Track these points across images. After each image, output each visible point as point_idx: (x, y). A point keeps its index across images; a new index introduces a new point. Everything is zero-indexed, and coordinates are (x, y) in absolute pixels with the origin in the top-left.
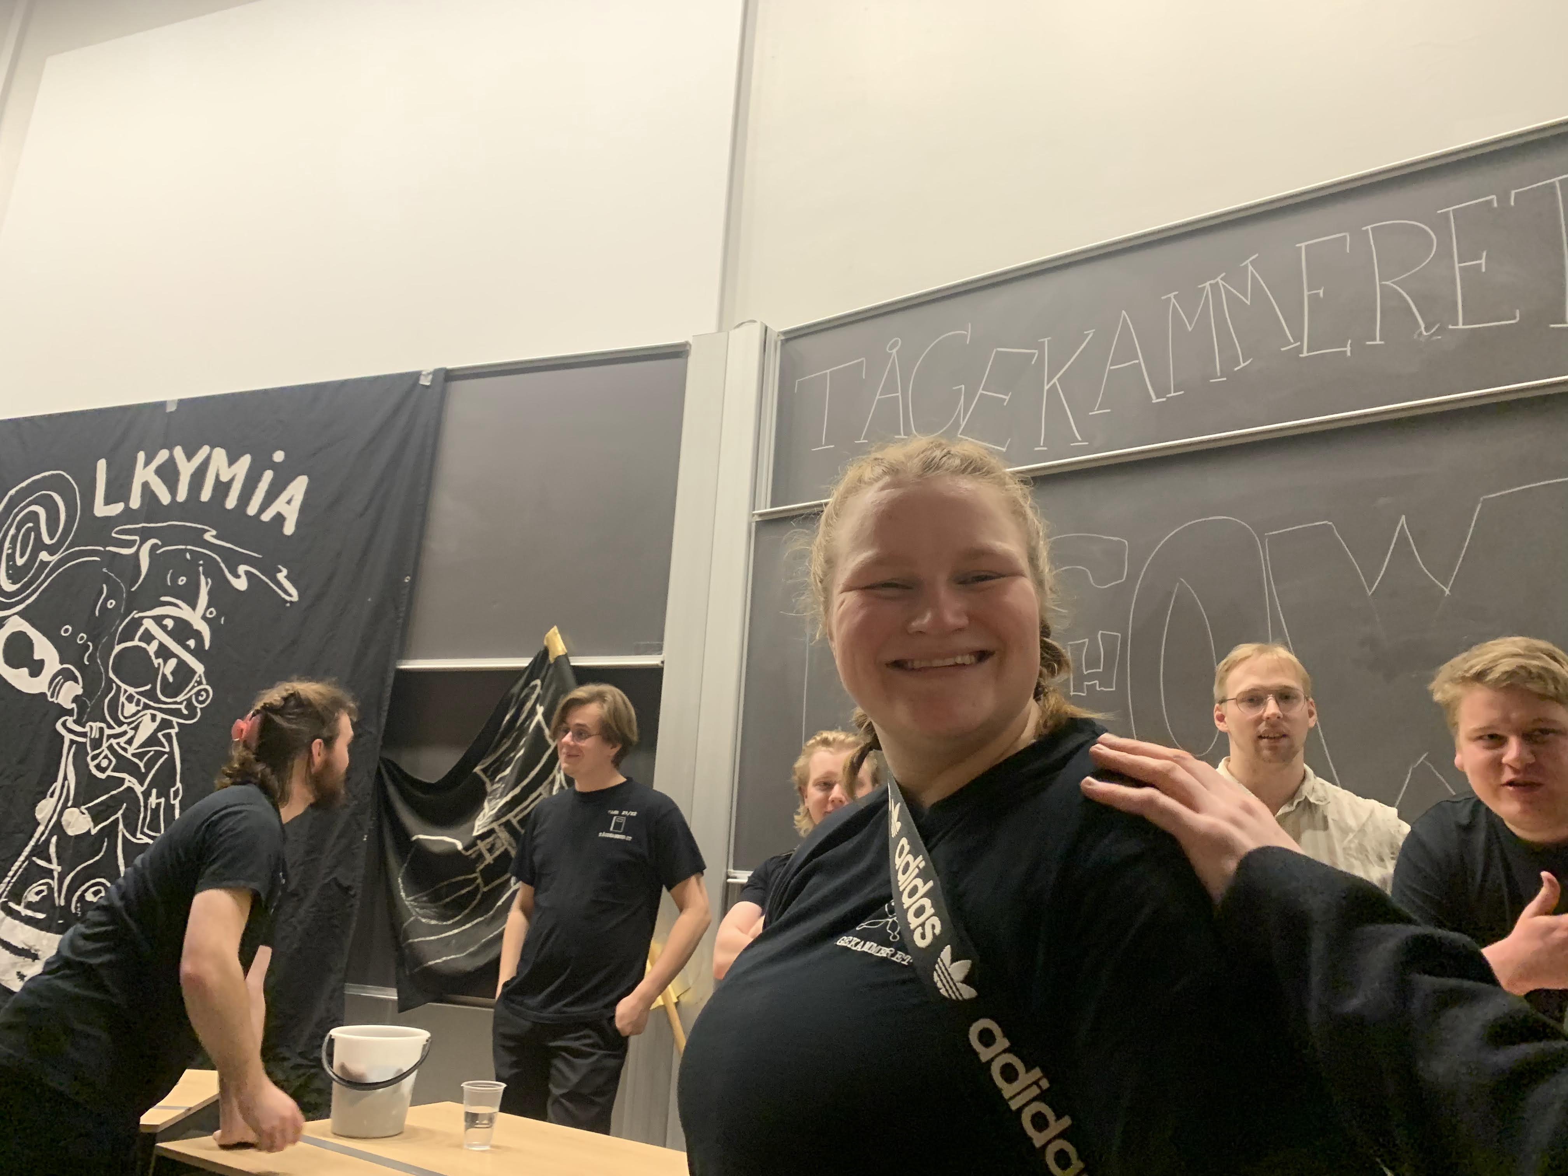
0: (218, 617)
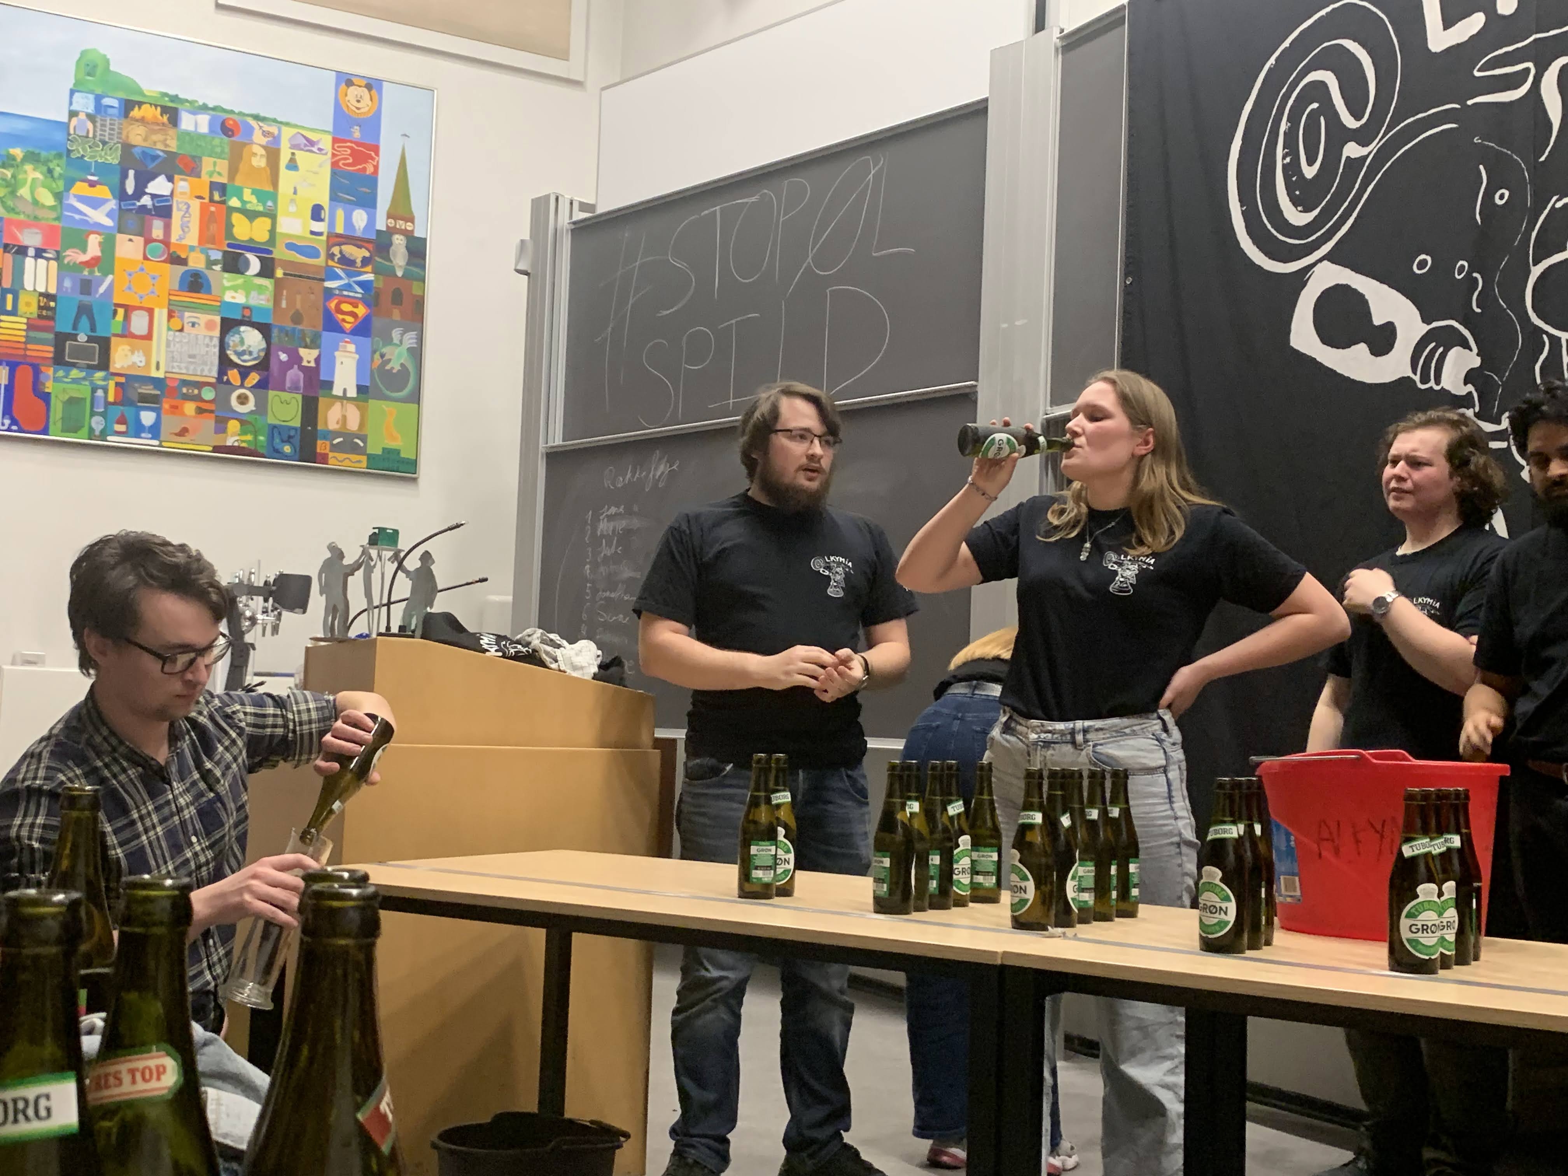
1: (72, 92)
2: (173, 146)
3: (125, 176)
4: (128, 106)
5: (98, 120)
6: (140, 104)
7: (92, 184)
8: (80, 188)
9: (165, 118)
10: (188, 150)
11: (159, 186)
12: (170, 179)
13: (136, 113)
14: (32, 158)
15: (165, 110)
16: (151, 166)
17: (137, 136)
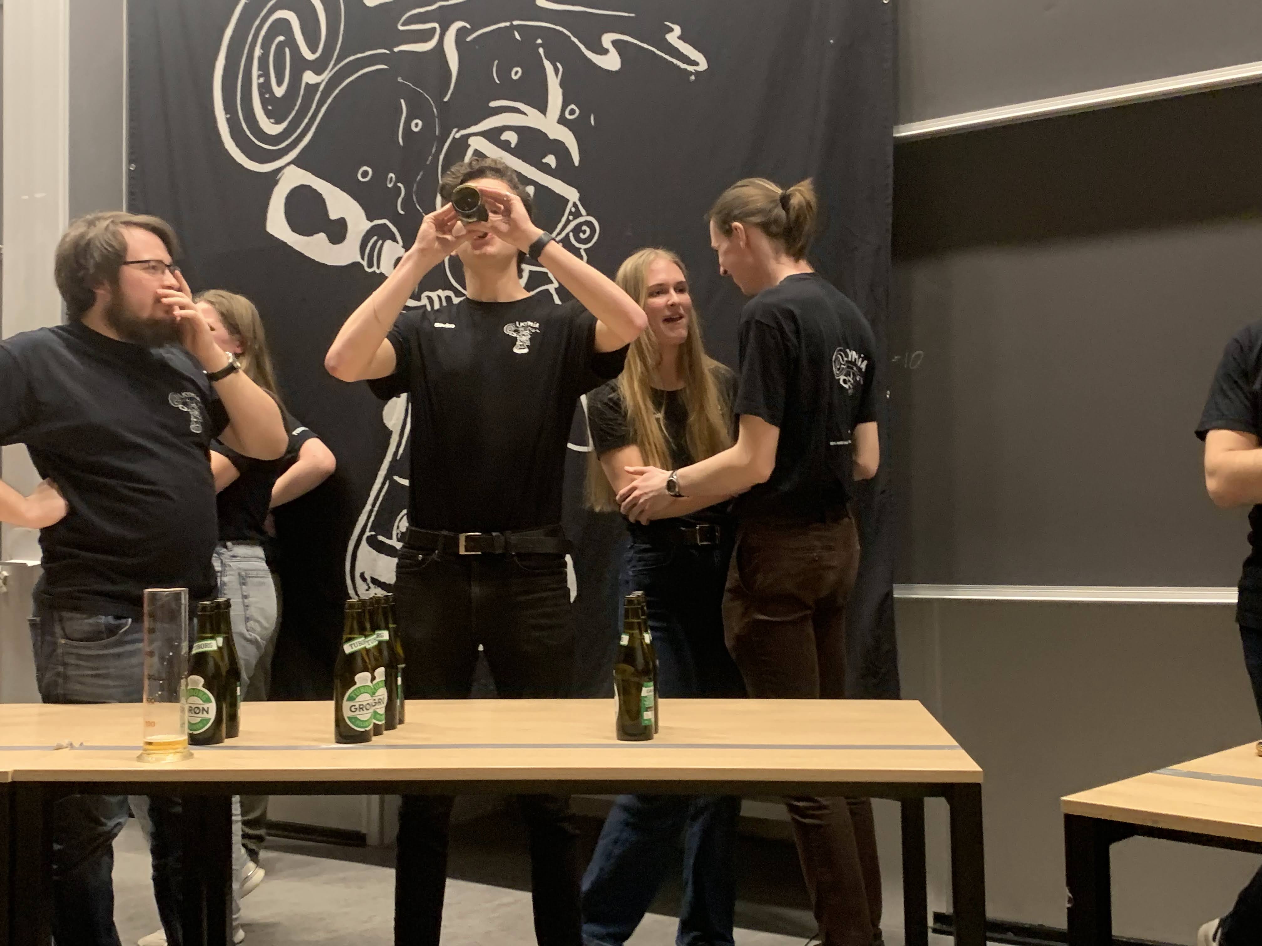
0: (584, 117)
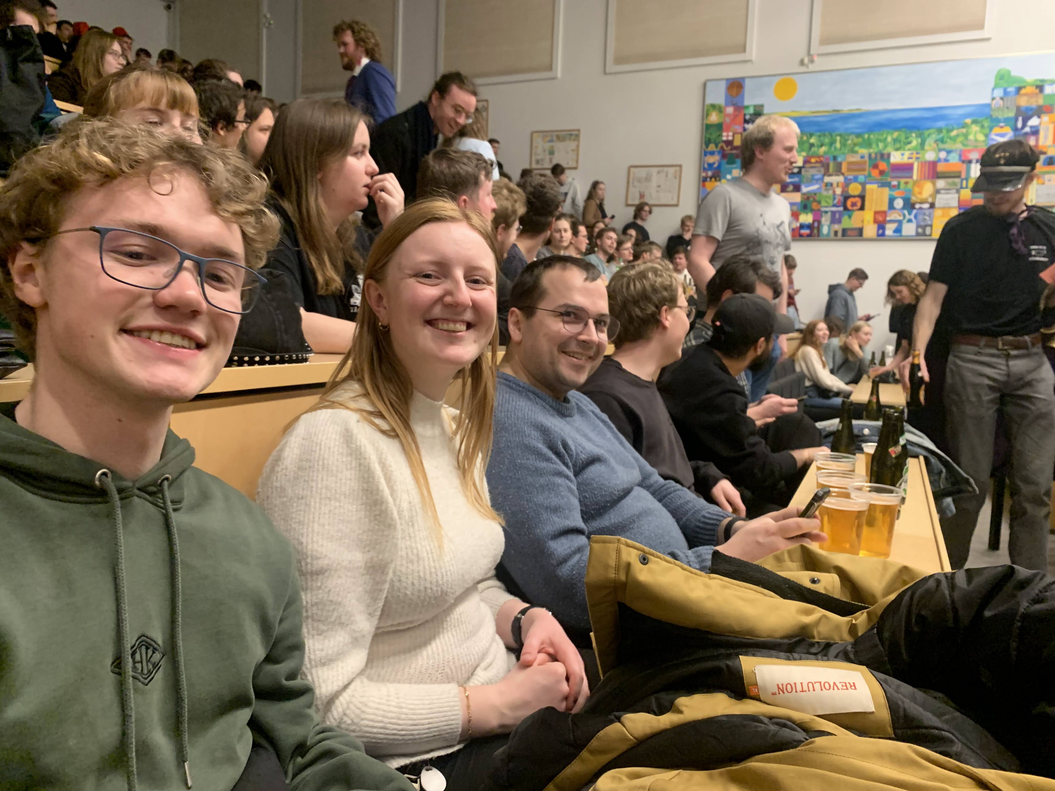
1: (993, 90)
2: (1041, 102)
3: (1016, 120)
4: (1019, 89)
5: (1005, 99)
6: (1025, 87)
7: (1002, 127)
8: (996, 130)
9: (1038, 91)
10: (1048, 103)
11: (1034, 121)
12: (1039, 117)
13: (1023, 91)
14: (974, 122)
15: (1037, 87)
16: (1030, 113)
17: (1023, 102)
